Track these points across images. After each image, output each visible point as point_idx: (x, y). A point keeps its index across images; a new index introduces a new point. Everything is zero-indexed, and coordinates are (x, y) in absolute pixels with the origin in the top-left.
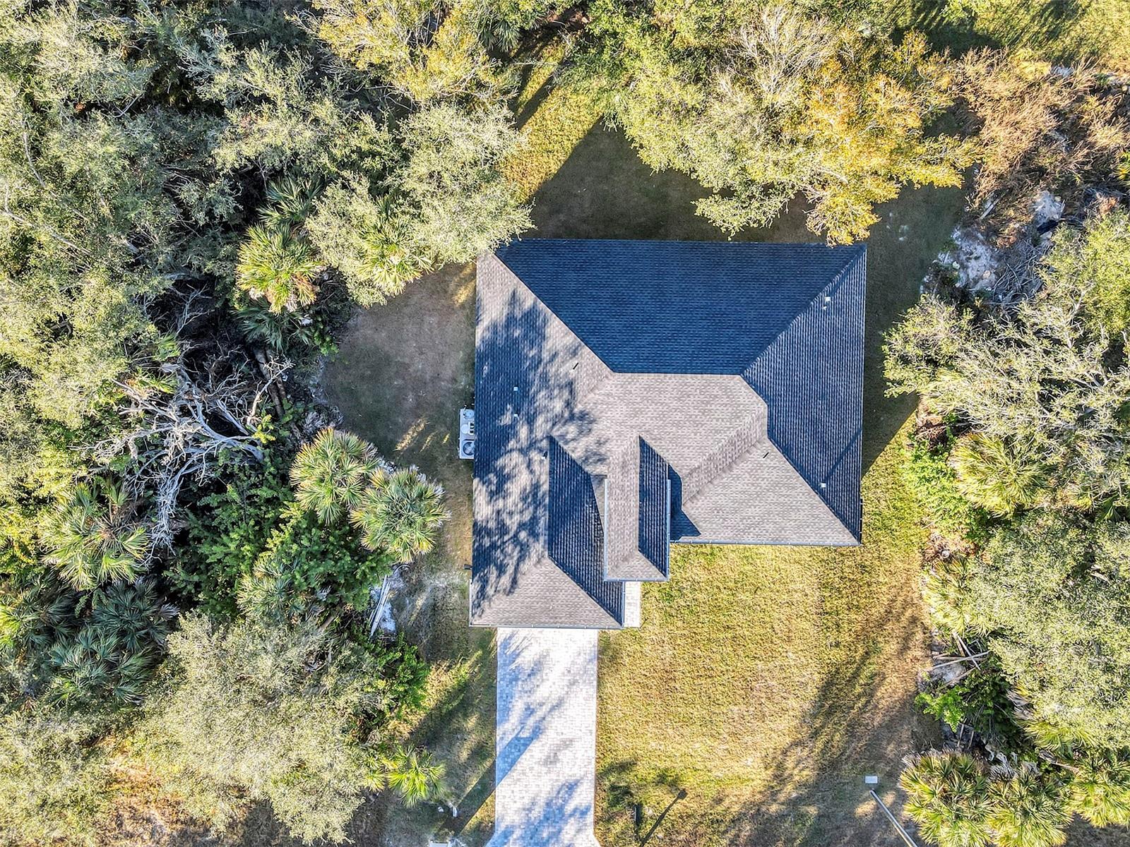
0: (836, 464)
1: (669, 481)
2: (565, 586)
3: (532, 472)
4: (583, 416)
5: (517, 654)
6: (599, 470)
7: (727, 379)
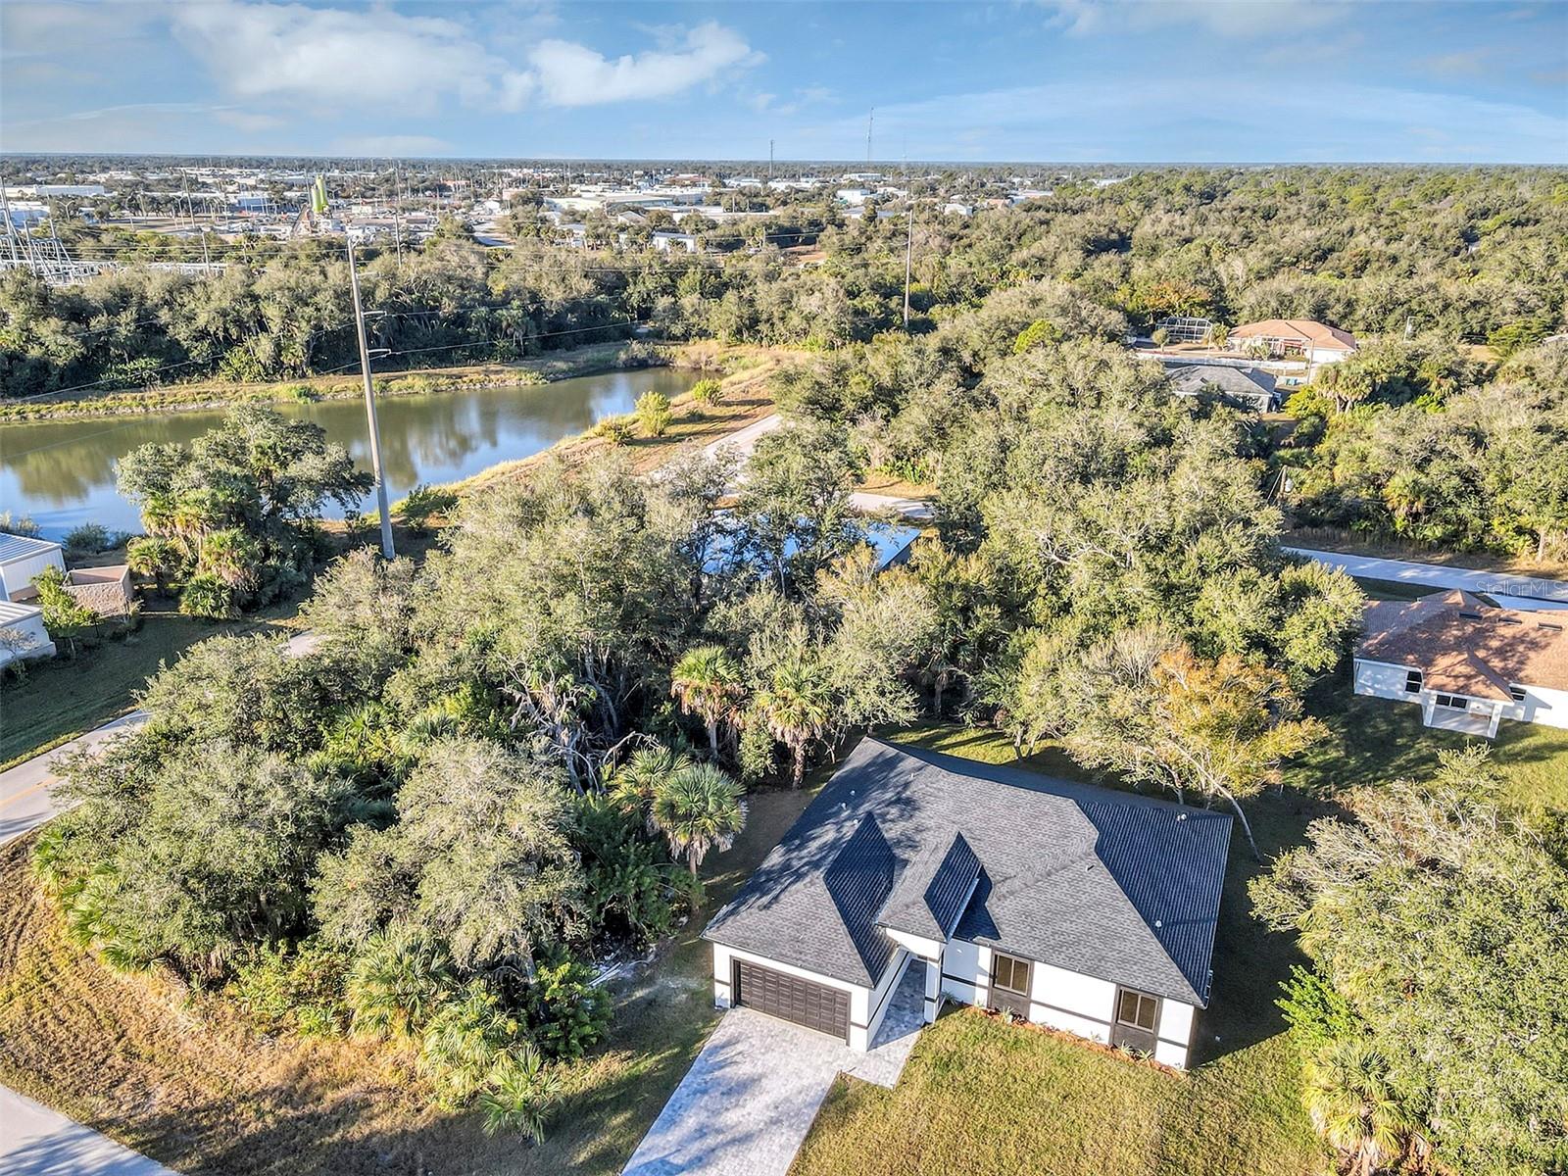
1: (978, 877)
2: (827, 914)
4: (909, 802)
5: (721, 1066)
6: (907, 854)
7: (1059, 800)
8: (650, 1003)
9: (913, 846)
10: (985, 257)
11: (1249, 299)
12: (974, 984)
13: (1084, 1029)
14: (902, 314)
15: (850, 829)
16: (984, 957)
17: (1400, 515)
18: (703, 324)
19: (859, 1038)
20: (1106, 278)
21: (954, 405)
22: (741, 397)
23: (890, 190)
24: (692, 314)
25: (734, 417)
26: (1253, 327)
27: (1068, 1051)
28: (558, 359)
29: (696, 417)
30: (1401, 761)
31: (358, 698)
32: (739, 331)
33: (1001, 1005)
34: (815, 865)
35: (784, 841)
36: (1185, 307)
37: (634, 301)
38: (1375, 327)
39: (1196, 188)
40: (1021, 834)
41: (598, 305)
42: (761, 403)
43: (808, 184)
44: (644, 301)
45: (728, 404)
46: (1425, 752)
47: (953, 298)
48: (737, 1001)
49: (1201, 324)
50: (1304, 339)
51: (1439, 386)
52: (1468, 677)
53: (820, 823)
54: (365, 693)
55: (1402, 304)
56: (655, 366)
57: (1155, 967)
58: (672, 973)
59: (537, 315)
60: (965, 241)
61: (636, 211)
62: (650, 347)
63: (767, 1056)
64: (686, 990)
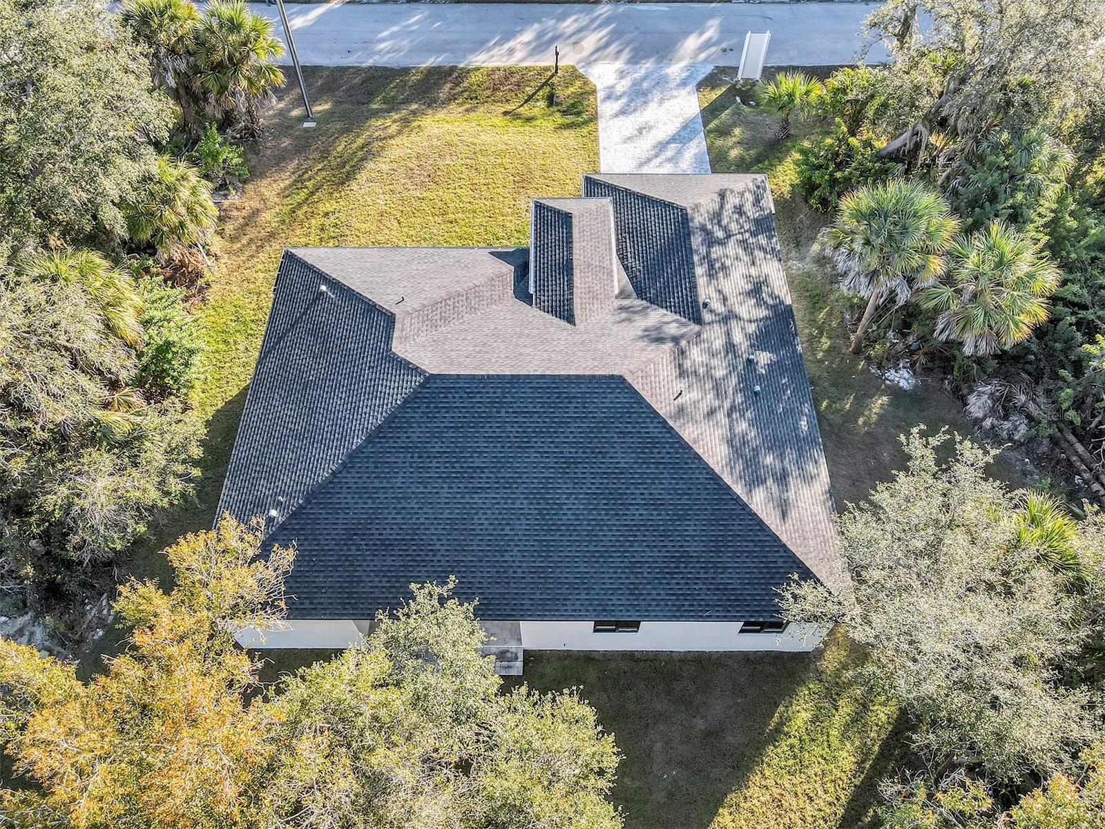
0: (301, 317)
1: (532, 290)
3: (720, 292)
4: (659, 341)
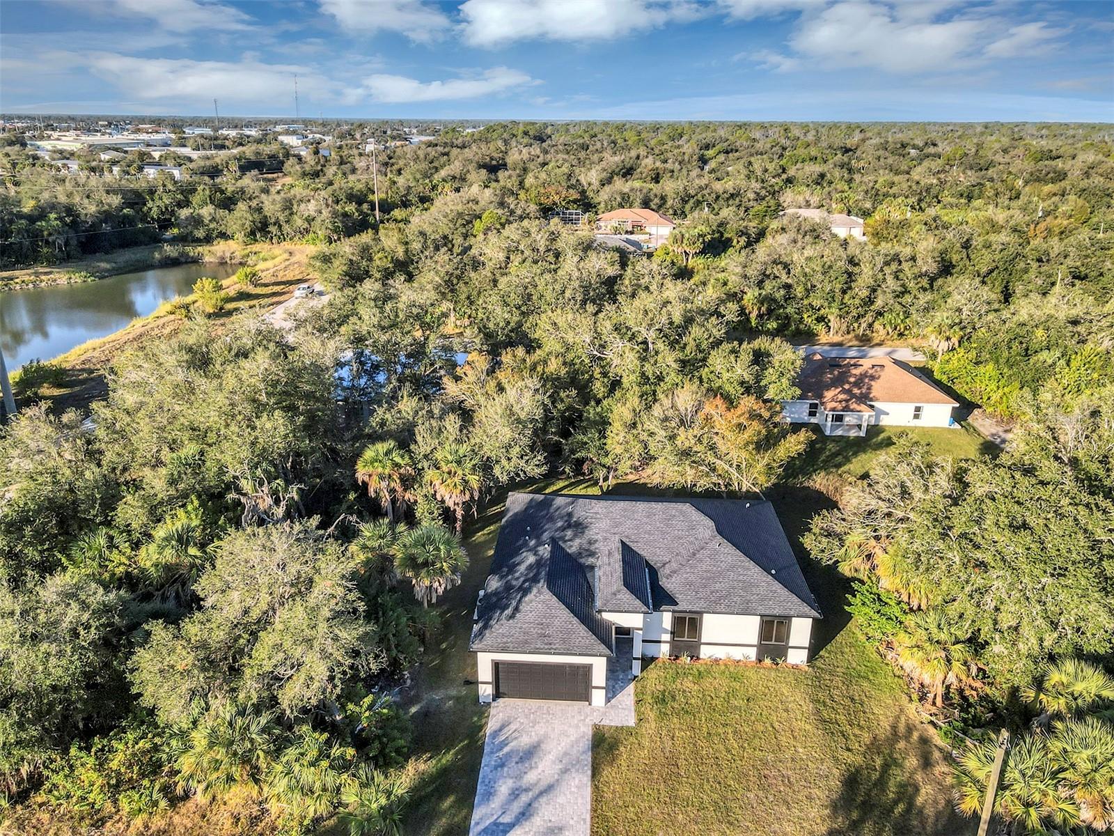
2: (559, 613)
4: (577, 525)
5: (504, 744)
6: (591, 561)
7: (680, 506)
8: (425, 714)
9: (592, 554)
10: (418, 176)
11: (604, 196)
12: (660, 642)
13: (737, 653)
14: (374, 216)
15: (545, 551)
16: (667, 619)
17: (753, 316)
18: (222, 229)
19: (598, 697)
20: (509, 185)
21: (457, 269)
22: (273, 280)
23: (318, 136)
24: (210, 221)
25: (274, 294)
26: (607, 215)
27: (734, 671)
28: (102, 261)
29: (243, 296)
30: (823, 457)
31: (89, 526)
32: (253, 233)
33: (680, 652)
34: (535, 580)
35: (493, 572)
36: (563, 204)
37: (155, 213)
38: (679, 212)
39: (531, 133)
40: (663, 533)
41: (125, 216)
42: (291, 283)
43: (253, 132)
44: (163, 213)
45: (266, 285)
46: (833, 450)
47: (405, 204)
48: (497, 695)
49: (576, 214)
50: (643, 221)
51: (738, 242)
52: (847, 401)
53: (517, 552)
54: (93, 520)
55: (693, 197)
56: (186, 263)
57: (781, 599)
58: (432, 688)
59: (75, 225)
60: (395, 167)
61: (116, 150)
62: (180, 248)
63: (537, 727)
64: (450, 698)
